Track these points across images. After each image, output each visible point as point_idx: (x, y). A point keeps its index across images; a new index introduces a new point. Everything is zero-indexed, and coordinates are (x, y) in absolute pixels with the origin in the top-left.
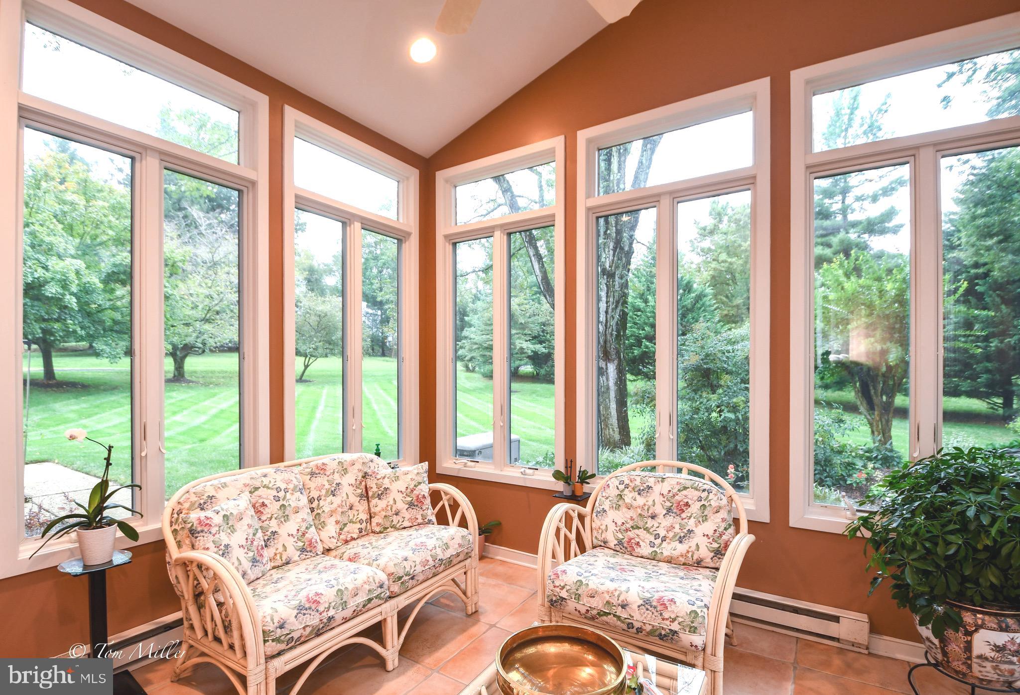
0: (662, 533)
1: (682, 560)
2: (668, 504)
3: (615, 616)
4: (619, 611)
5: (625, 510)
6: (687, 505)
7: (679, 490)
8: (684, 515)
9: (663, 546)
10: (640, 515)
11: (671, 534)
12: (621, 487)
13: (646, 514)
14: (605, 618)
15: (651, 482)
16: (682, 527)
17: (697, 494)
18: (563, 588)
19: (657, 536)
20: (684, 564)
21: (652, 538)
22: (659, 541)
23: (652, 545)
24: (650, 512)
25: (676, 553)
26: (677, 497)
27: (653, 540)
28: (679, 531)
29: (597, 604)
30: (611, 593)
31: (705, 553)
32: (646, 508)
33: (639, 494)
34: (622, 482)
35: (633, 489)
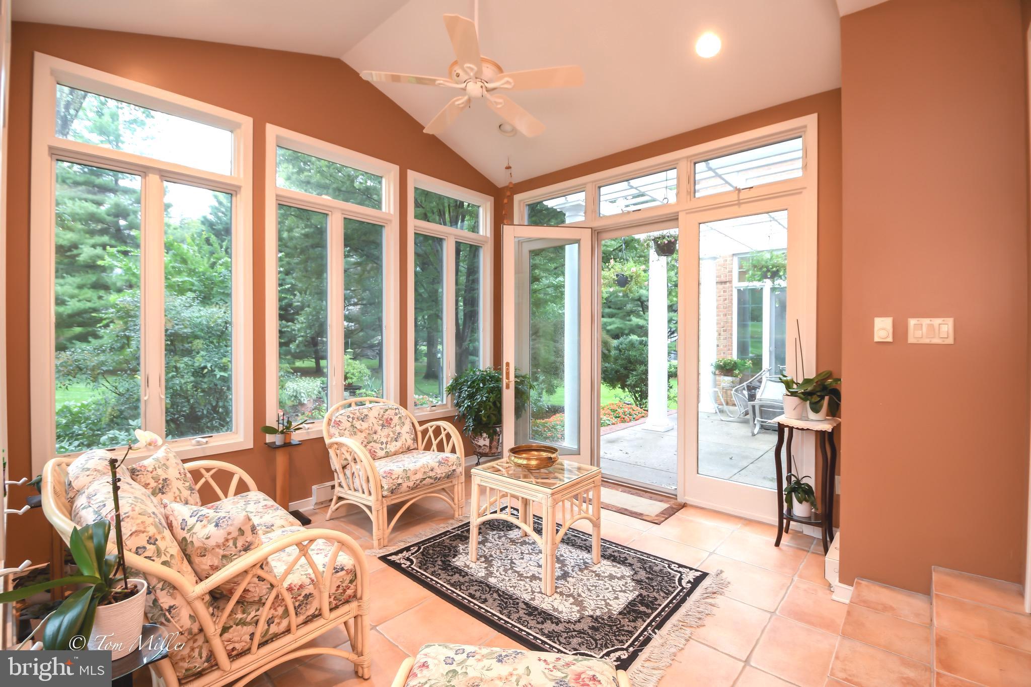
0: (384, 440)
1: (401, 450)
2: (381, 422)
3: (429, 477)
4: (431, 474)
5: (359, 433)
6: (391, 419)
7: (384, 412)
8: (392, 426)
9: (388, 447)
10: (369, 434)
11: (389, 439)
12: (350, 420)
13: (371, 432)
14: (424, 482)
15: (365, 412)
16: (394, 433)
17: (394, 411)
18: (398, 478)
19: (382, 443)
20: (402, 453)
21: (380, 445)
22: (385, 445)
23: (382, 449)
24: (373, 430)
25: (398, 448)
26: (384, 417)
27: (381, 446)
28: (393, 435)
29: (419, 476)
30: (423, 467)
31: (410, 442)
32: (370, 428)
33: (363, 421)
34: (349, 417)
35: (358, 418)
